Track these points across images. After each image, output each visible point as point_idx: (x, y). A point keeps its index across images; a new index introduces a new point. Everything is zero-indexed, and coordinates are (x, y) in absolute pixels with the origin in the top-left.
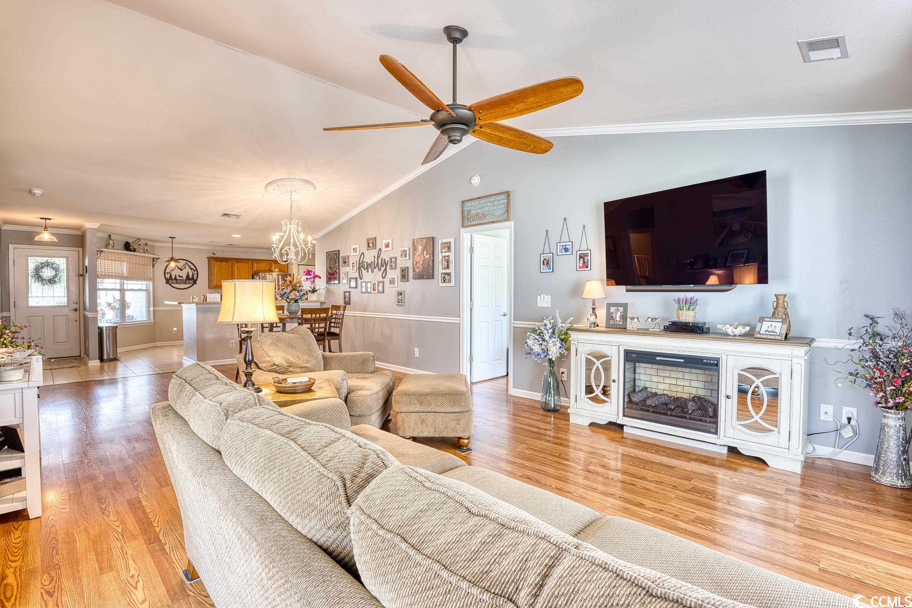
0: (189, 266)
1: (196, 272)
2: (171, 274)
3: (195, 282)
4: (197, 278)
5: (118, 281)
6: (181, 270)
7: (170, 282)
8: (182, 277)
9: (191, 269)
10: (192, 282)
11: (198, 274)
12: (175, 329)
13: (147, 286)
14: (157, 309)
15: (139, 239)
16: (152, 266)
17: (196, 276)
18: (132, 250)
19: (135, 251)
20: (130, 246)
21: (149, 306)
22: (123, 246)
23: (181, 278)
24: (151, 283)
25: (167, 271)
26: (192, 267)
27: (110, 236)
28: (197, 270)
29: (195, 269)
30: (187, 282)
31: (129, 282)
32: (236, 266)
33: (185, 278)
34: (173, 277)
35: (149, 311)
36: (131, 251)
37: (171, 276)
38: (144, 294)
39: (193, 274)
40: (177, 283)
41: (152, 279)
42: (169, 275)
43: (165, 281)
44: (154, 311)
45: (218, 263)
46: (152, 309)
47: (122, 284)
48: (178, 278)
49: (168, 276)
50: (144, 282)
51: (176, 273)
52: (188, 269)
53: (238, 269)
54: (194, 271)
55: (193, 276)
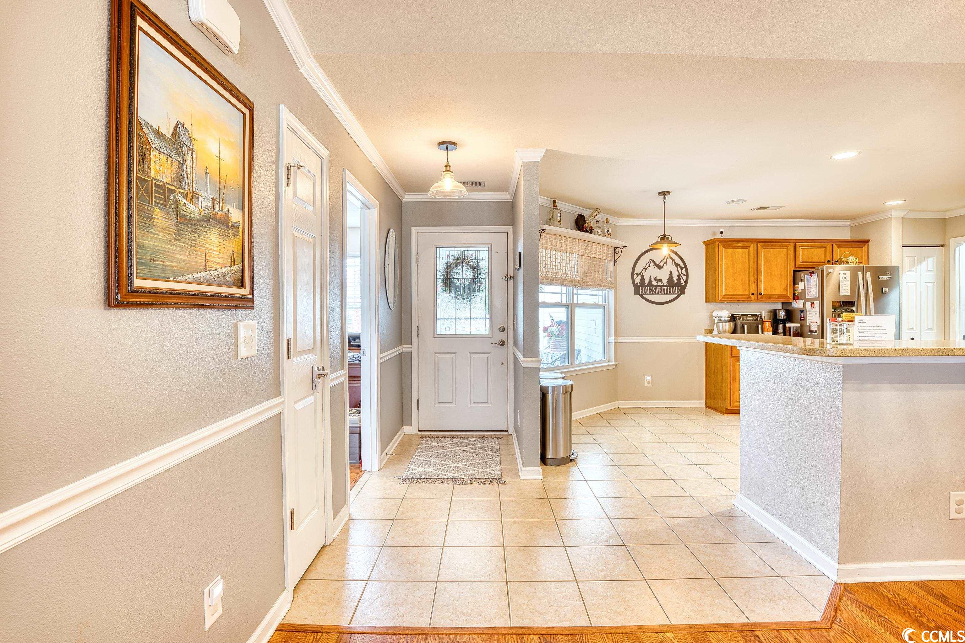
0: (673, 260)
1: (684, 271)
2: (642, 276)
3: (682, 291)
4: (686, 282)
5: (564, 289)
6: (659, 267)
7: (642, 290)
8: (661, 281)
9: (677, 265)
10: (677, 289)
11: (687, 275)
12: (649, 378)
13: (604, 299)
14: (621, 340)
15: (597, 210)
16: (613, 263)
17: (684, 277)
18: (588, 229)
19: (591, 231)
20: (585, 222)
21: (607, 336)
22: (573, 224)
23: (659, 284)
24: (611, 293)
25: (637, 271)
26: (678, 261)
27: (555, 202)
28: (686, 267)
29: (682, 265)
30: (670, 290)
31: (581, 291)
32: (763, 253)
33: (665, 283)
34: (647, 282)
35: (607, 344)
36: (586, 231)
37: (643, 279)
38: (599, 312)
39: (679, 276)
40: (653, 292)
41: (613, 286)
42: (639, 277)
43: (633, 289)
44: (616, 344)
45: (730, 250)
46: (612, 340)
47: (570, 295)
48: (654, 283)
49: (638, 280)
50: (600, 293)
51: (652, 273)
52: (670, 266)
53: (767, 260)
54: (682, 268)
55: (679, 280)
